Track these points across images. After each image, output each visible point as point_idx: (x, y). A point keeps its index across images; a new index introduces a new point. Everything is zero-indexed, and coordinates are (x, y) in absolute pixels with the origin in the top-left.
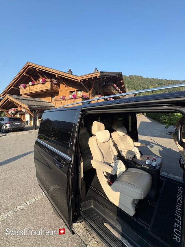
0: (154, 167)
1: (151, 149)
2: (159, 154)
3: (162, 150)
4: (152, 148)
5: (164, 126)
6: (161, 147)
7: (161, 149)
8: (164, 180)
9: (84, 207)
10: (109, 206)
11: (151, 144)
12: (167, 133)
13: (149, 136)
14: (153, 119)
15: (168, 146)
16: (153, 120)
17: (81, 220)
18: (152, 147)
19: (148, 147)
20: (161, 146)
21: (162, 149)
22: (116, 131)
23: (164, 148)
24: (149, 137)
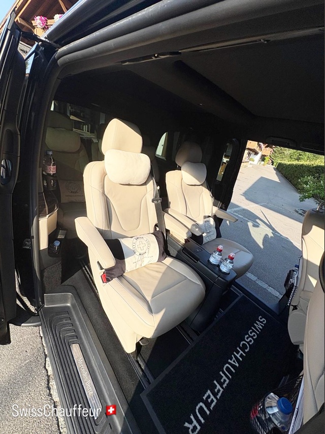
0: (224, 273)
1: (253, 230)
2: (261, 241)
3: (271, 237)
4: (255, 228)
5: (298, 196)
6: (271, 231)
7: (270, 235)
8: (241, 294)
9: (52, 301)
10: (95, 316)
11: (258, 220)
12: (297, 209)
13: (261, 205)
14: (286, 178)
15: (285, 234)
16: (284, 180)
17: (32, 323)
18: (256, 226)
19: (250, 224)
20: (273, 229)
21: (272, 235)
22: (181, 170)
23: (276, 234)
24: (261, 207)
